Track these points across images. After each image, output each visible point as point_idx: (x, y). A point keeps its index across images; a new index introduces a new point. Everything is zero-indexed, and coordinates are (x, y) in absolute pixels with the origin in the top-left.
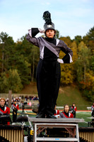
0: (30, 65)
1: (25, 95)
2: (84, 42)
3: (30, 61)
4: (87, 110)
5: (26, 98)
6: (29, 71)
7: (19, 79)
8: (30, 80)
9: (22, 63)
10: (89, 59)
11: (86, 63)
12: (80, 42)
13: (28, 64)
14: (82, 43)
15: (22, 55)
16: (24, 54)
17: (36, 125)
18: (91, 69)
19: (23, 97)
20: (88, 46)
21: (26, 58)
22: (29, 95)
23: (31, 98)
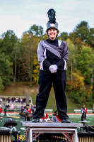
0: (12, 64)
1: (6, 97)
2: (71, 39)
3: (12, 60)
5: (8, 100)
6: (11, 70)
8: (12, 80)
9: (3, 62)
10: (76, 58)
11: (73, 61)
12: (66, 39)
13: (9, 63)
14: (68, 40)
15: (3, 54)
16: (4, 52)
17: (31, 130)
18: (78, 69)
19: (4, 100)
20: (75, 44)
21: (7, 56)
22: (11, 97)
23: (13, 100)
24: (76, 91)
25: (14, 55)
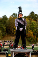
0: (6, 28)
1: (4, 40)
2: (28, 18)
3: (6, 26)
4: (29, 46)
5: (5, 41)
6: (5, 30)
7: (1, 34)
8: (6, 34)
9: (2, 27)
10: (30, 25)
11: (28, 27)
13: (5, 28)
14: (27, 19)
15: (2, 24)
16: (3, 23)
17: (13, 52)
18: (31, 29)
19: (3, 41)
20: (29, 20)
21: (4, 25)
23: (6, 41)
24: (30, 38)
25: (6, 24)
